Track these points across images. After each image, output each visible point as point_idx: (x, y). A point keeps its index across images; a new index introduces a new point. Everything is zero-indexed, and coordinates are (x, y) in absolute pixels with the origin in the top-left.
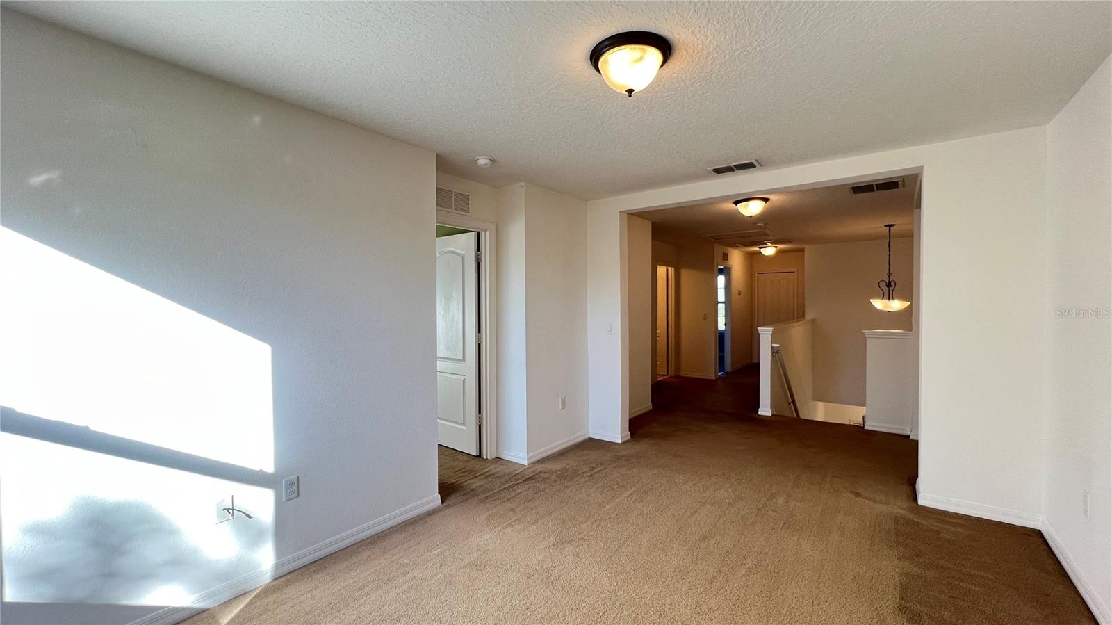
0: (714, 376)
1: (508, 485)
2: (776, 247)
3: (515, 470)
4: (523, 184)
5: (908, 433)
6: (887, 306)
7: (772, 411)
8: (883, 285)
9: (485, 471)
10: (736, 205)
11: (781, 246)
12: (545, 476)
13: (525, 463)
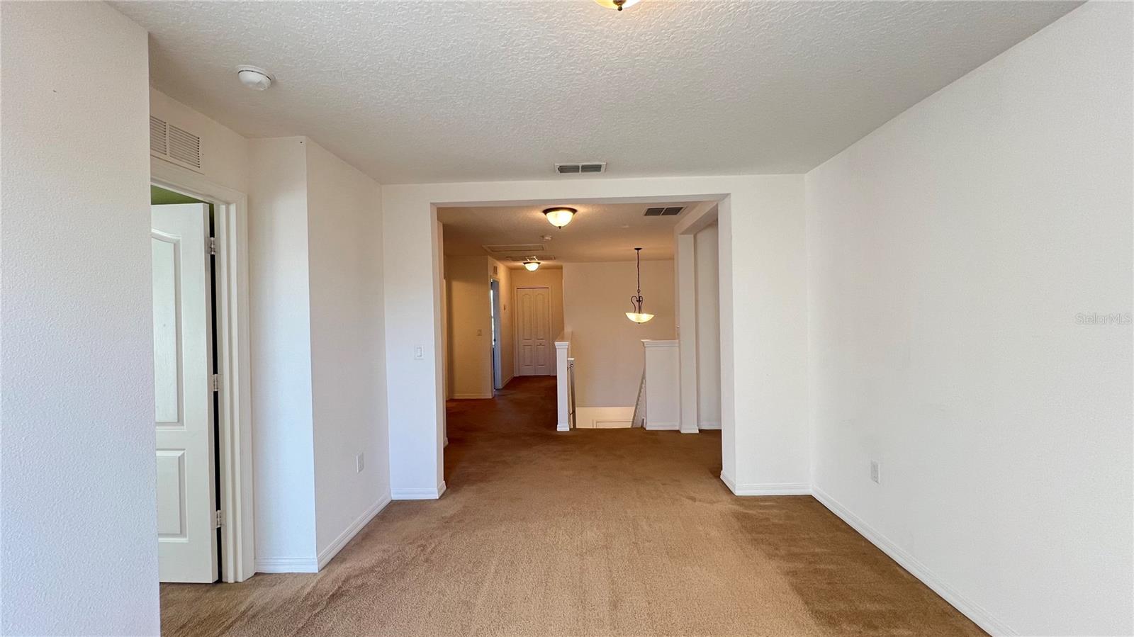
0: (490, 394)
1: (303, 621)
2: (539, 263)
3: (303, 588)
4: (303, 138)
5: (677, 428)
6: (638, 318)
7: (570, 426)
8: (635, 300)
9: (243, 608)
10: (546, 214)
11: (542, 263)
12: (359, 582)
13: (314, 569)
